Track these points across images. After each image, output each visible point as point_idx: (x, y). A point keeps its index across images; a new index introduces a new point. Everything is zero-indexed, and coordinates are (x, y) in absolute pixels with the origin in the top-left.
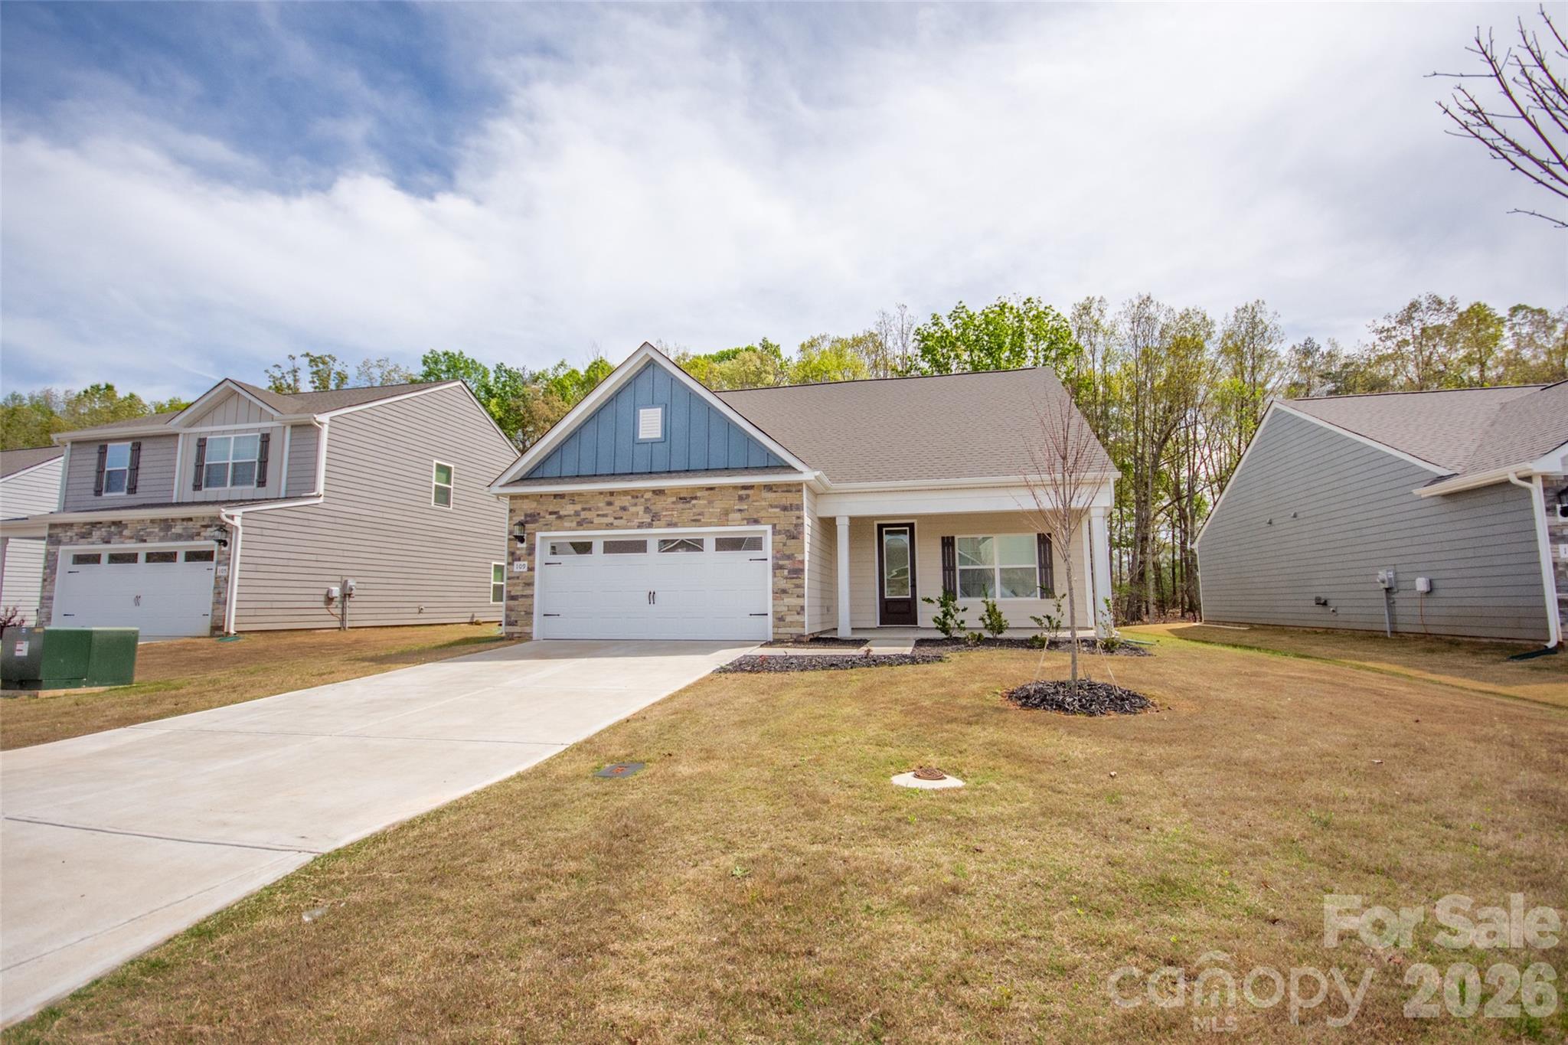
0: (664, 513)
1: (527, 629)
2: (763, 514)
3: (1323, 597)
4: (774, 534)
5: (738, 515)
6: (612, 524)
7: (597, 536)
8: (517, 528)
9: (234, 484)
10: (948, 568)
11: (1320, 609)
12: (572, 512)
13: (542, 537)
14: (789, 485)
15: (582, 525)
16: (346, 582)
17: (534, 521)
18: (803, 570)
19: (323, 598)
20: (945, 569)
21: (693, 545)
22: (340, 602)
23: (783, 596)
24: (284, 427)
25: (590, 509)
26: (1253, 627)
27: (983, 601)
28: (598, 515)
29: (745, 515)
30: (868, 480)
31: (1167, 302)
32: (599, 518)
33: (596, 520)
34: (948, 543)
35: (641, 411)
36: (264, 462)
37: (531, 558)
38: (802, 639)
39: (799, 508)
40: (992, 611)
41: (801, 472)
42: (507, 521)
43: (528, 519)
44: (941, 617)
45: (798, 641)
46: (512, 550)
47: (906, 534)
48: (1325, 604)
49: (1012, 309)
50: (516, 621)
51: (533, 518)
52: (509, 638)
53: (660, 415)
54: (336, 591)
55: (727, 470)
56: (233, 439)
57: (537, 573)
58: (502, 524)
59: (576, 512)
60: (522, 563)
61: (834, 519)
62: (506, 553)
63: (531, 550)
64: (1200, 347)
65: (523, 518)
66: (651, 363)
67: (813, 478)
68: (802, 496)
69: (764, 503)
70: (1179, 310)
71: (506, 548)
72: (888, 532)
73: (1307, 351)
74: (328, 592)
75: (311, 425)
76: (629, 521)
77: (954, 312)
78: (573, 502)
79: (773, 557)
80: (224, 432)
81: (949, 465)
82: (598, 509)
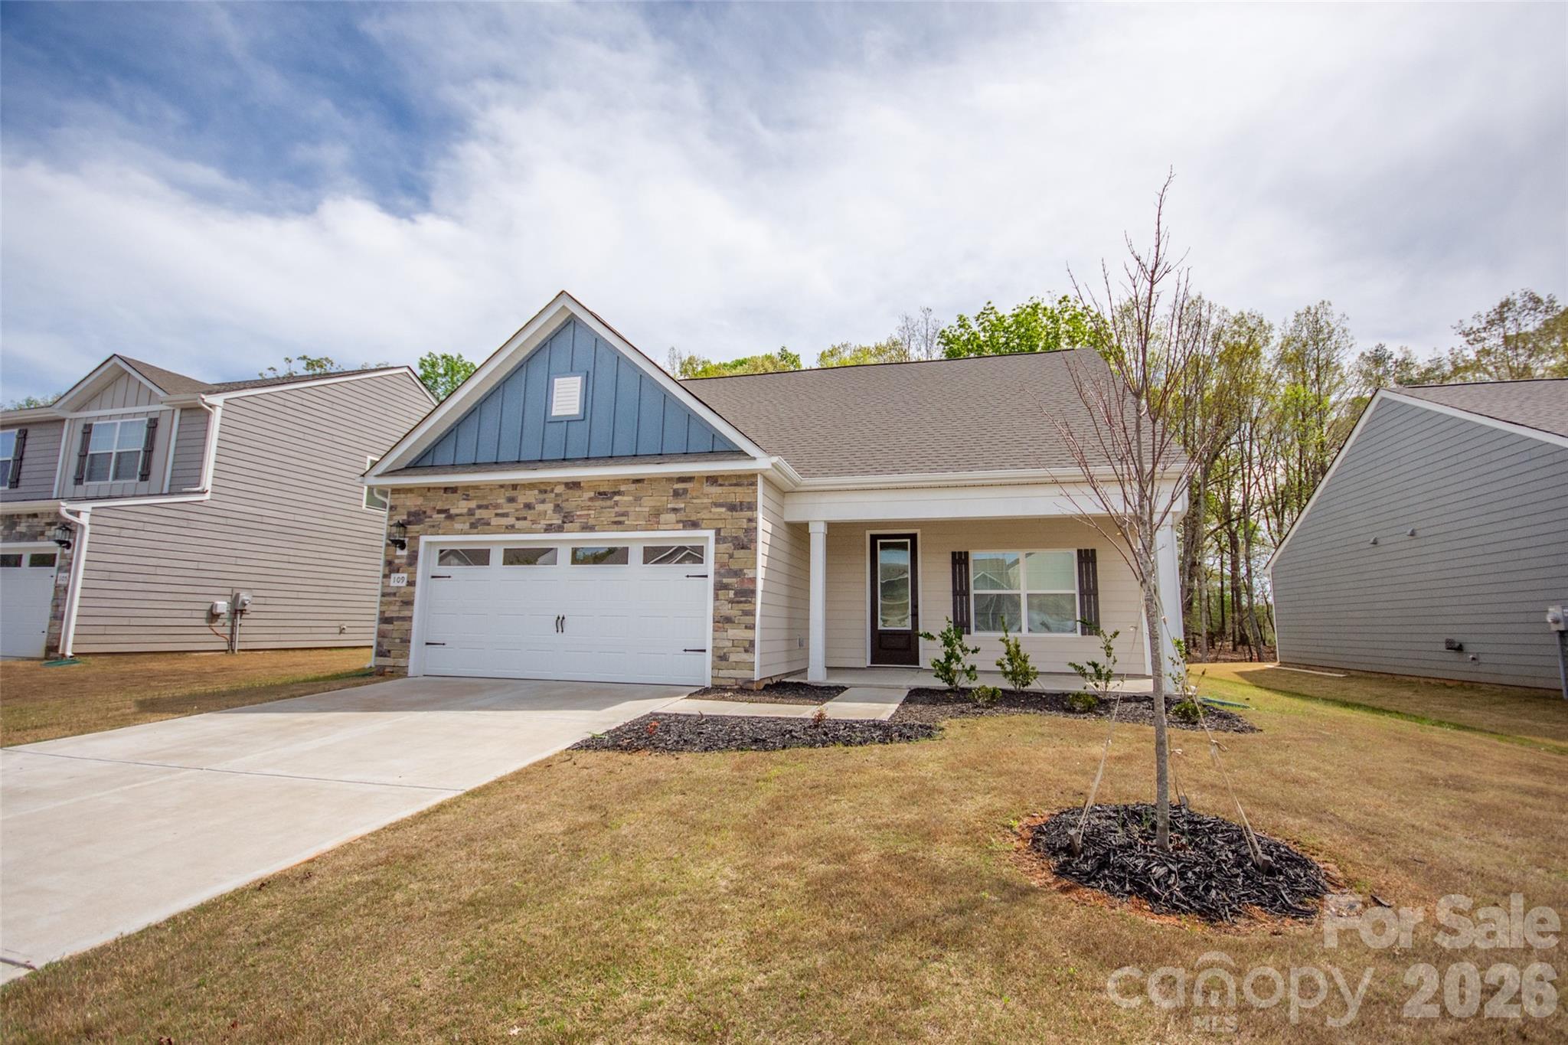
0: (578, 513)
1: (401, 662)
2: (705, 515)
3: (1458, 639)
4: (717, 541)
5: (672, 517)
6: (513, 526)
7: (497, 541)
8: (394, 529)
9: (116, 477)
10: (960, 591)
11: (1453, 656)
12: (465, 511)
13: (428, 543)
14: (740, 476)
15: (476, 528)
16: (238, 595)
17: (419, 522)
18: (753, 592)
19: (204, 614)
20: (955, 593)
21: (615, 556)
22: (229, 619)
23: (726, 626)
24: (174, 410)
25: (486, 507)
26: (1352, 674)
27: (1003, 640)
28: (497, 515)
29: (681, 516)
30: (850, 473)
31: (1220, 303)
32: (499, 518)
33: (495, 521)
34: (960, 561)
35: (556, 380)
36: (149, 450)
37: (411, 569)
38: (749, 685)
39: (752, 507)
40: (1014, 654)
41: (754, 459)
42: (385, 520)
43: (412, 518)
44: (943, 661)
45: (745, 690)
46: (390, 558)
47: (906, 549)
48: (1460, 649)
49: (1045, 309)
50: (389, 651)
51: (417, 517)
52: (379, 673)
53: (579, 385)
54: (222, 606)
55: (660, 457)
56: (119, 424)
57: (418, 589)
58: (379, 524)
59: (470, 509)
60: (400, 575)
61: (807, 525)
62: (382, 562)
63: (413, 559)
64: (1256, 354)
65: (405, 517)
66: (572, 321)
67: (770, 467)
68: (755, 491)
69: (706, 501)
70: (1234, 312)
71: (382, 556)
72: (884, 546)
73: (1378, 358)
74: (212, 606)
75: (201, 408)
76: (534, 522)
77: (983, 313)
78: (467, 498)
79: (715, 573)
80: (110, 417)
81: (959, 456)
82: (497, 506)
